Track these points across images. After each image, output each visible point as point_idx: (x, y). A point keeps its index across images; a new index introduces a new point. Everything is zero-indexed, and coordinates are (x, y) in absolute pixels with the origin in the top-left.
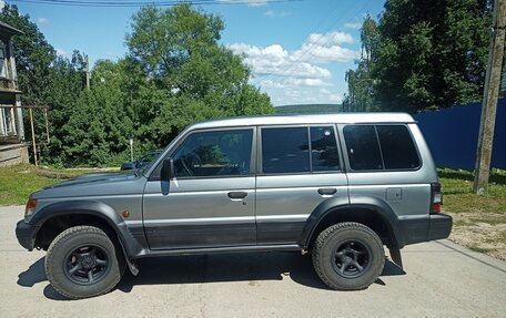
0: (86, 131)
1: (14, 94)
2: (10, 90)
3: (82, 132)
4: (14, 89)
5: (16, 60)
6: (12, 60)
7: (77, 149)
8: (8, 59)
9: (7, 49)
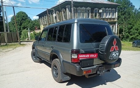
0: (137, 31)
1: (116, 22)
2: (115, 21)
3: (136, 31)
4: (116, 20)
5: (118, 13)
6: (117, 13)
7: (133, 36)
8: (116, 13)
9: (116, 10)
